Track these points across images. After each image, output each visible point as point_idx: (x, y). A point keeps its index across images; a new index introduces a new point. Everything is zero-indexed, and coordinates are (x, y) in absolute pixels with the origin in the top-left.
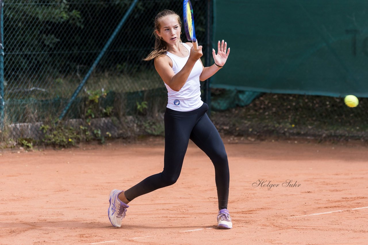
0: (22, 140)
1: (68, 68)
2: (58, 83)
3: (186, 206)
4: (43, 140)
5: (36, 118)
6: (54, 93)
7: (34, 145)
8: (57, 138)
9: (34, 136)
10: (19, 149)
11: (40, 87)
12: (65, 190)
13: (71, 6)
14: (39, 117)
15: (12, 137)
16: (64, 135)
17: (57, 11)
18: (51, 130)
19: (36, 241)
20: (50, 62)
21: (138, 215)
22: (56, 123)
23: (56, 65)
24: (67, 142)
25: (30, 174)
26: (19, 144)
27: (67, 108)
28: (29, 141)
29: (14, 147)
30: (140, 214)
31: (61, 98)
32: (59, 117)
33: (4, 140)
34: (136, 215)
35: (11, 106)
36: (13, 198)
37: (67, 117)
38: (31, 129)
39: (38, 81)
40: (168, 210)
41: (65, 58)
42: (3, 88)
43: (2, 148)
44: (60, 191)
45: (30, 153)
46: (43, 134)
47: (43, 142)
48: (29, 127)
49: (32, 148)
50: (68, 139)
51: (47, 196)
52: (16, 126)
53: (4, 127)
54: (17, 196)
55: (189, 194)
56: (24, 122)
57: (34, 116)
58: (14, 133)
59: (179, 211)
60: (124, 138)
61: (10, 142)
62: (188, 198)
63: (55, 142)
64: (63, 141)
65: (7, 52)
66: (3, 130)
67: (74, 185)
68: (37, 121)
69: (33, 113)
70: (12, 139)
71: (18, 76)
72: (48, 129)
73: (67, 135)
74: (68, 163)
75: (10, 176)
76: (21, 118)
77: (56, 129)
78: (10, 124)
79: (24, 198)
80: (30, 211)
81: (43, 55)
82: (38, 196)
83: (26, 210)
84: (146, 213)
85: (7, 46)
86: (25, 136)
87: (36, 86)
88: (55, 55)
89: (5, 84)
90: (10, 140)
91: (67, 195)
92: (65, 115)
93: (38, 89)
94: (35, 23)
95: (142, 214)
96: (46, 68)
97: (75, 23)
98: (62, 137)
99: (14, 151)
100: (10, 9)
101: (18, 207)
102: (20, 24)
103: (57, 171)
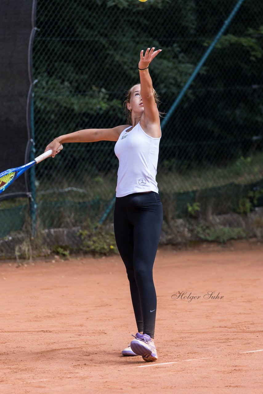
0: (58, 247)
1: (108, 166)
2: (97, 183)
3: (246, 323)
4: (81, 247)
5: (72, 223)
6: (92, 194)
7: (71, 254)
8: (97, 245)
9: (71, 243)
10: (54, 258)
11: (76, 187)
12: (107, 305)
13: (110, 95)
14: (76, 221)
15: (46, 244)
16: (105, 242)
17: (95, 101)
18: (90, 236)
19: (76, 364)
20: (88, 159)
21: (192, 334)
22: (96, 228)
23: (94, 163)
24: (108, 250)
25: (67, 287)
26: (54, 252)
27: (108, 211)
28: (65, 248)
29: (48, 255)
30: (194, 333)
31: (100, 199)
32: (98, 222)
33: (36, 248)
34: (190, 334)
35: (44, 209)
36: (49, 314)
37: (108, 221)
38: (67, 235)
39: (74, 181)
40: (226, 327)
41: (104, 155)
42: (34, 189)
43: (35, 256)
44: (102, 306)
45: (67, 262)
46: (81, 241)
47: (81, 249)
48: (65, 232)
49: (68, 257)
50: (109, 245)
51: (87, 312)
52: (50, 232)
53: (37, 234)
54: (52, 312)
55: (250, 309)
56: (59, 227)
57: (71, 221)
58: (48, 240)
59: (239, 329)
60: (173, 245)
61: (44, 250)
62: (249, 314)
63: (94, 249)
64: (104, 248)
65: (39, 148)
66: (35, 235)
67: (117, 299)
68: (74, 226)
69: (69, 217)
70: (46, 247)
71: (51, 175)
72: (86, 235)
73: (108, 241)
74: (111, 273)
75: (44, 289)
76: (55, 222)
77: (96, 235)
78: (43, 229)
79: (61, 314)
80: (68, 329)
81: (79, 151)
82: (77, 312)
83: (63, 328)
84: (201, 331)
85: (39, 141)
86: (61, 243)
87: (71, 186)
88: (93, 151)
89: (37, 183)
90: (44, 248)
91: (110, 311)
92: (106, 219)
93: (75, 189)
94: (70, 115)
95: (196, 332)
96: (84, 166)
97: (116, 114)
98: (103, 244)
99: (48, 260)
100: (41, 99)
101: (54, 325)
102: (53, 117)
103: (98, 283)
